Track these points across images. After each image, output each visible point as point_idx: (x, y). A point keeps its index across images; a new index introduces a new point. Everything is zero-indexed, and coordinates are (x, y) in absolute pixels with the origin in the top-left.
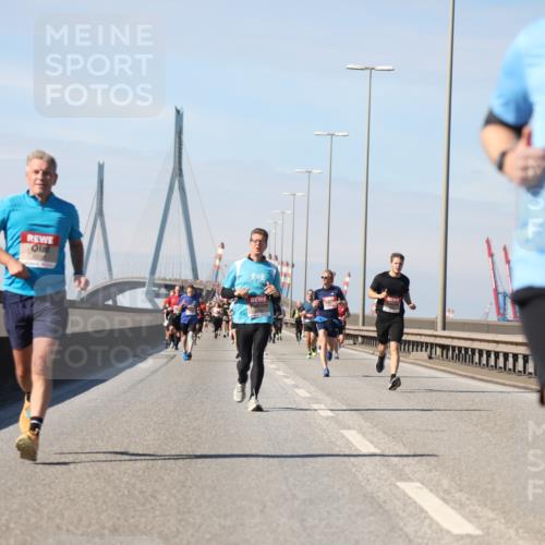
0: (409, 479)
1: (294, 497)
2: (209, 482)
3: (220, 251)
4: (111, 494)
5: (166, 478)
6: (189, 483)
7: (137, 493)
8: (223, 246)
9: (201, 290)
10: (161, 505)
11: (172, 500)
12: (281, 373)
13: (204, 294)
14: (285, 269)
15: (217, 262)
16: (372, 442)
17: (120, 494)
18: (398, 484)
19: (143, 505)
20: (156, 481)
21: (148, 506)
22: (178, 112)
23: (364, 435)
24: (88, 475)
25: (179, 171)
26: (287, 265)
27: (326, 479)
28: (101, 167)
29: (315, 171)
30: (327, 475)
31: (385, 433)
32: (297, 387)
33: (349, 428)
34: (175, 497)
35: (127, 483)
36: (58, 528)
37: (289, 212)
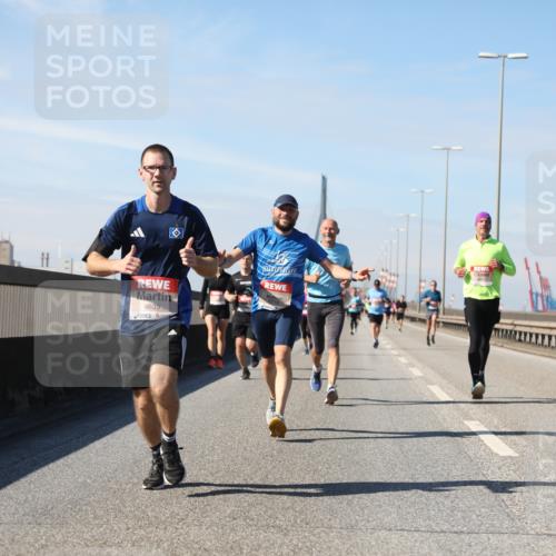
0: (472, 419)
12: (388, 346)
14: (393, 278)
16: (448, 393)
18: (466, 422)
22: (323, 177)
23: (442, 388)
26: (394, 275)
29: (413, 215)
31: (456, 387)
32: (399, 355)
33: (432, 384)
36: (245, 449)
37: (395, 241)
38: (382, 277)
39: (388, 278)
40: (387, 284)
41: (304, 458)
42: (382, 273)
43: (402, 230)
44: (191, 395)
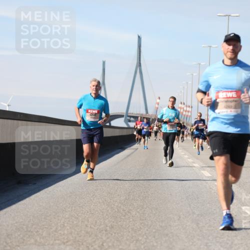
1: (194, 213)
2: (155, 206)
3: (158, 101)
4: (110, 211)
5: (135, 204)
6: (145, 206)
7: (121, 210)
8: (159, 98)
9: (150, 119)
10: (132, 216)
11: (138, 214)
12: (186, 156)
13: (151, 120)
14: (188, 109)
15: (157, 106)
17: (114, 211)
19: (124, 216)
20: (130, 205)
21: (127, 216)
22: (139, 37)
24: (99, 202)
25: (139, 64)
26: (189, 107)
27: (208, 205)
28: (104, 63)
29: (202, 64)
30: (209, 203)
34: (139, 212)
35: (117, 206)
36: (86, 226)
37: (190, 82)
38: (181, 108)
39: (185, 109)
40: (184, 113)
41: (129, 232)
42: (180, 105)
43: (194, 74)
44: (46, 189)
